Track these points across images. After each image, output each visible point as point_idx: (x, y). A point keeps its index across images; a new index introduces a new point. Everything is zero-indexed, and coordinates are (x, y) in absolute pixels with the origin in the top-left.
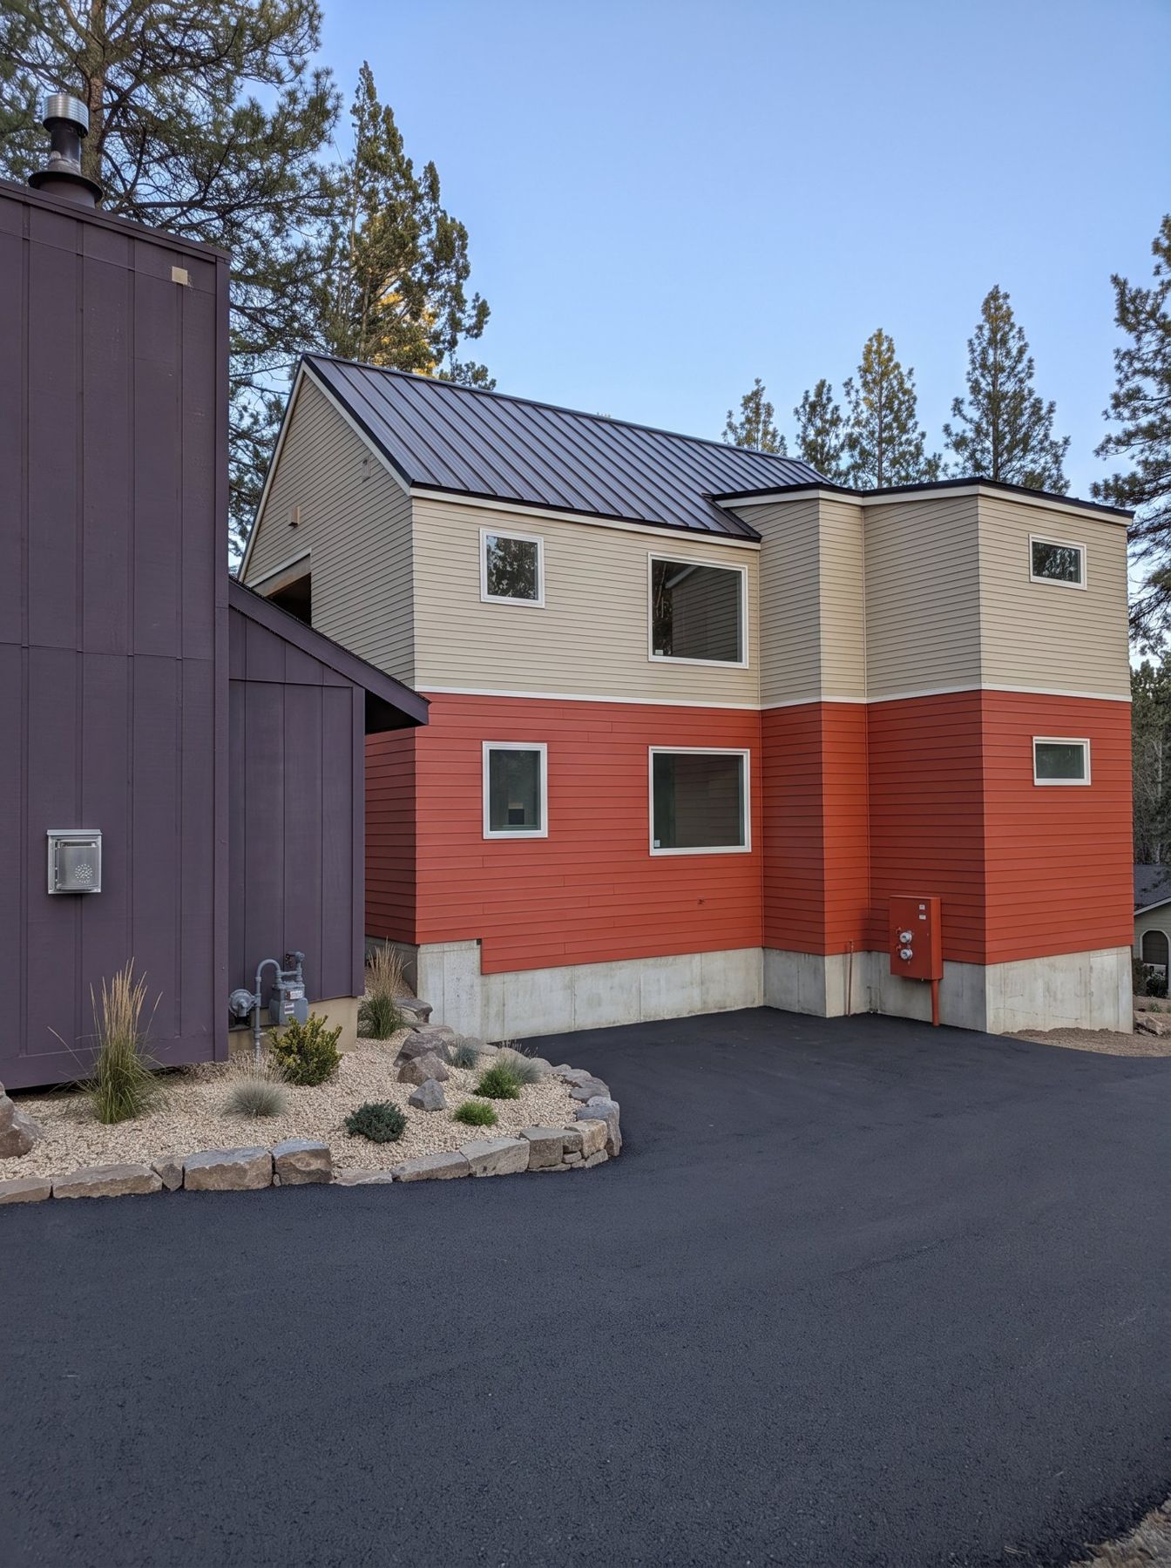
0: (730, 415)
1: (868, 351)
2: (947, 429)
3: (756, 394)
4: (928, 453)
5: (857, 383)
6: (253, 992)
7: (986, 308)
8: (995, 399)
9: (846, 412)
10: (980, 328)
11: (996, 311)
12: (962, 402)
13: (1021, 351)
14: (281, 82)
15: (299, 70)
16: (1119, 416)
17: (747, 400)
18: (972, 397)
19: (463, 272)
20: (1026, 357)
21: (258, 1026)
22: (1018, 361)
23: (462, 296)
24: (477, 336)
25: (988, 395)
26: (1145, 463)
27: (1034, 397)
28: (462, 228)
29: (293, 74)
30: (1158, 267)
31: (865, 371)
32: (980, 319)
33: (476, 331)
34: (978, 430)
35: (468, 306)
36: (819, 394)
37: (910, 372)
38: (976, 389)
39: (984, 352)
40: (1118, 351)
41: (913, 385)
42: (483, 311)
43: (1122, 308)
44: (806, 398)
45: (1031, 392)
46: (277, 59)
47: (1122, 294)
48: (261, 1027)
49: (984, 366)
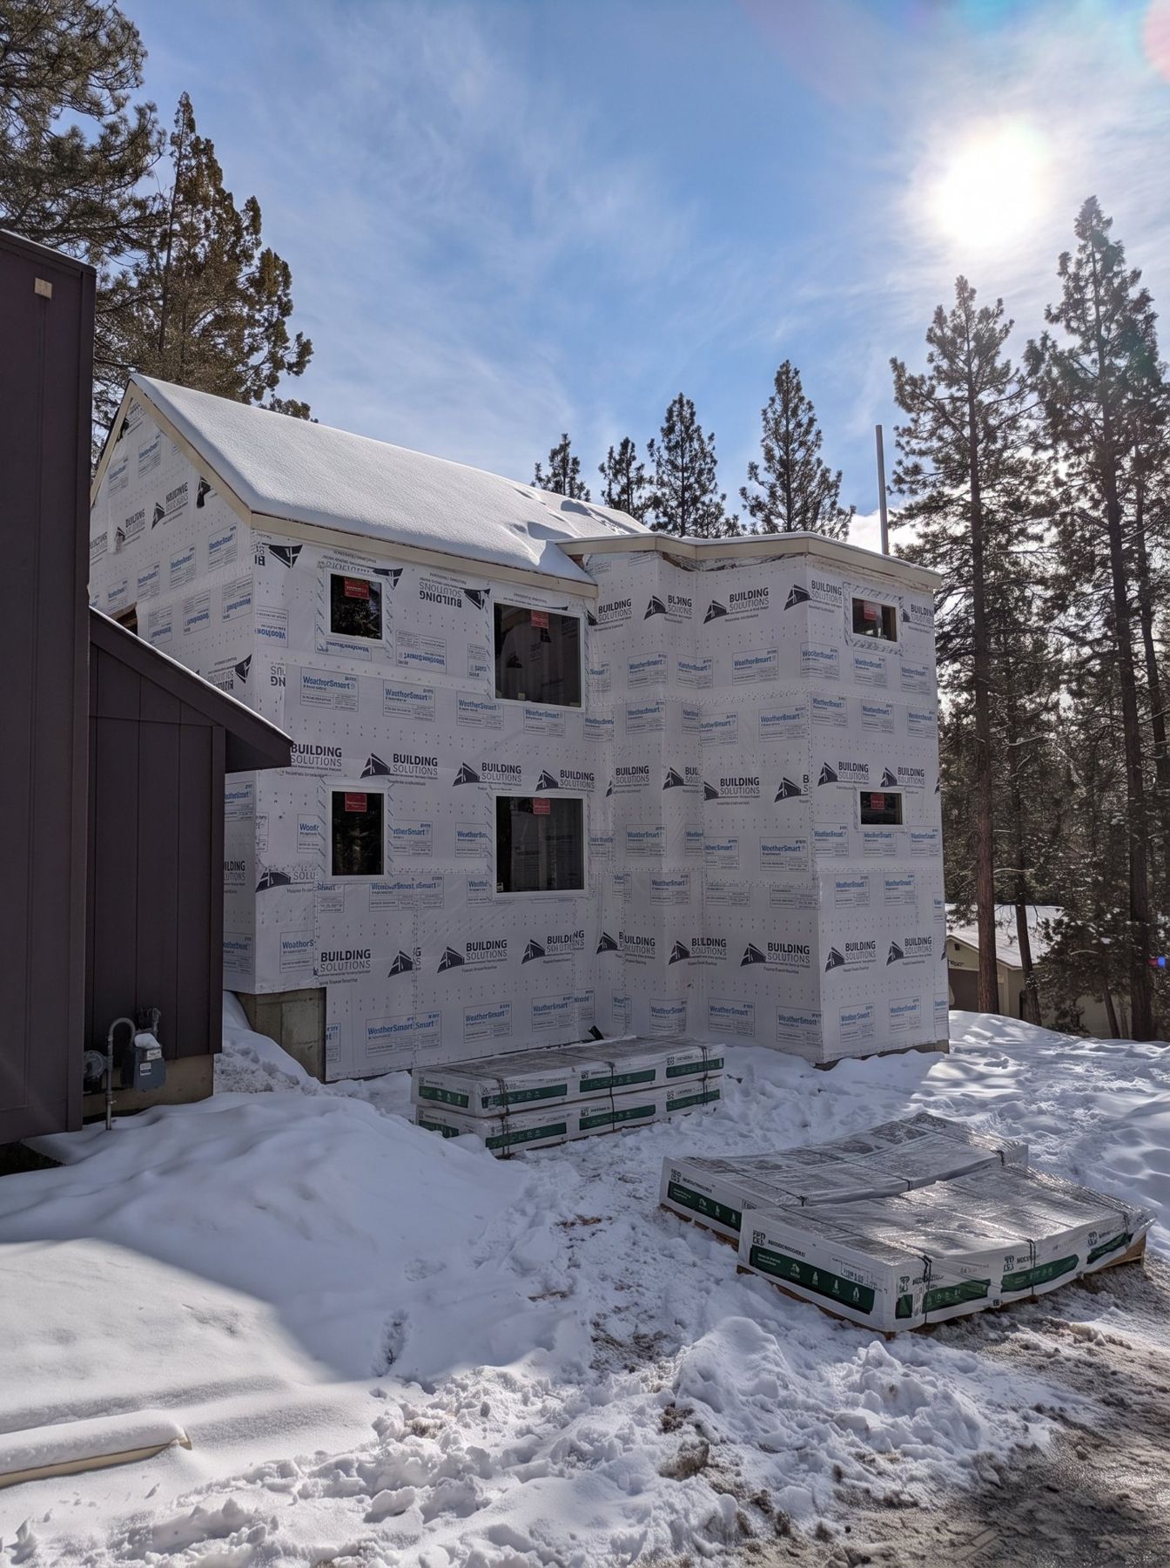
0: (538, 467)
1: (670, 412)
2: (743, 492)
3: (564, 447)
4: (728, 514)
5: (660, 443)
6: (105, 1053)
7: (779, 381)
8: (787, 465)
9: (650, 471)
10: (773, 400)
11: (786, 383)
12: (756, 467)
13: (811, 421)
14: (101, 114)
15: (119, 105)
16: (901, 491)
17: (554, 453)
18: (766, 465)
19: (286, 309)
20: (814, 430)
21: (110, 1088)
22: (807, 432)
23: (285, 333)
24: (297, 373)
25: (781, 462)
26: (925, 536)
27: (822, 467)
28: (285, 266)
29: (113, 108)
30: (931, 355)
31: (669, 431)
32: (773, 390)
33: (298, 367)
34: (773, 494)
35: (292, 344)
36: (623, 453)
37: (711, 438)
38: (769, 456)
39: (777, 423)
40: (897, 428)
41: (714, 448)
42: (305, 349)
43: (900, 389)
44: (611, 453)
45: (819, 462)
46: (97, 91)
47: (899, 377)
48: (113, 1089)
49: (776, 433)
